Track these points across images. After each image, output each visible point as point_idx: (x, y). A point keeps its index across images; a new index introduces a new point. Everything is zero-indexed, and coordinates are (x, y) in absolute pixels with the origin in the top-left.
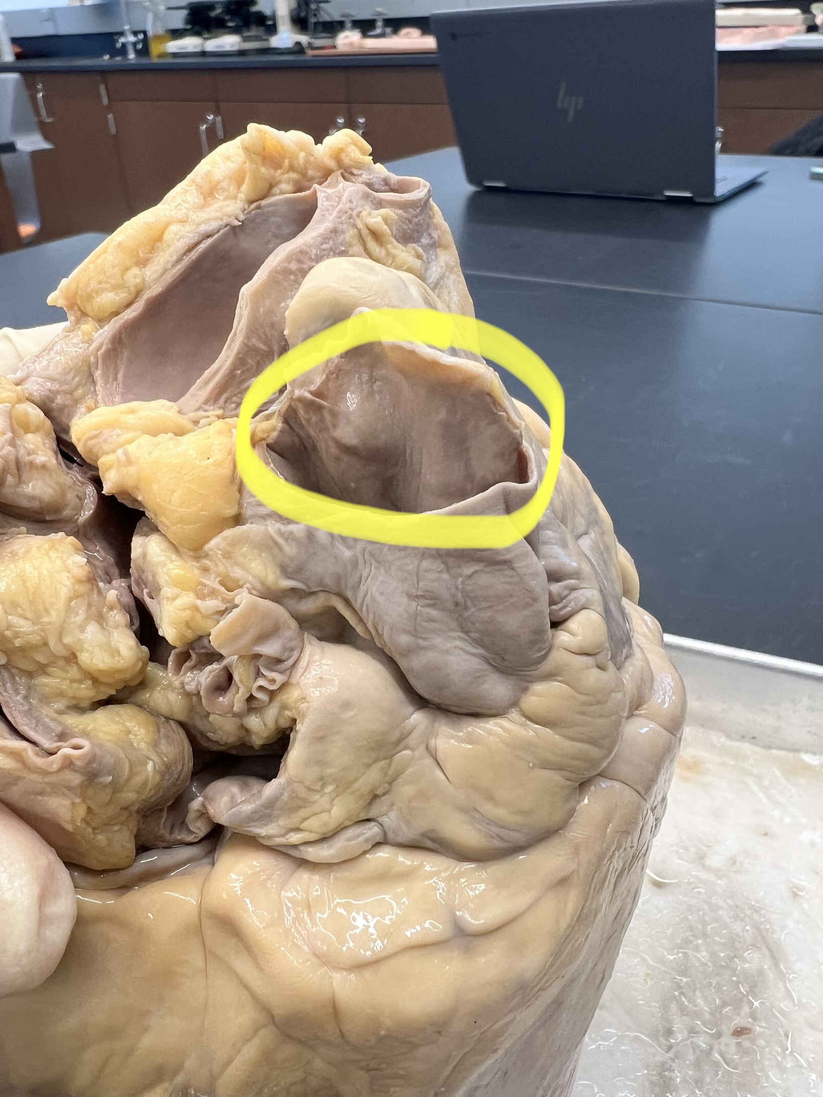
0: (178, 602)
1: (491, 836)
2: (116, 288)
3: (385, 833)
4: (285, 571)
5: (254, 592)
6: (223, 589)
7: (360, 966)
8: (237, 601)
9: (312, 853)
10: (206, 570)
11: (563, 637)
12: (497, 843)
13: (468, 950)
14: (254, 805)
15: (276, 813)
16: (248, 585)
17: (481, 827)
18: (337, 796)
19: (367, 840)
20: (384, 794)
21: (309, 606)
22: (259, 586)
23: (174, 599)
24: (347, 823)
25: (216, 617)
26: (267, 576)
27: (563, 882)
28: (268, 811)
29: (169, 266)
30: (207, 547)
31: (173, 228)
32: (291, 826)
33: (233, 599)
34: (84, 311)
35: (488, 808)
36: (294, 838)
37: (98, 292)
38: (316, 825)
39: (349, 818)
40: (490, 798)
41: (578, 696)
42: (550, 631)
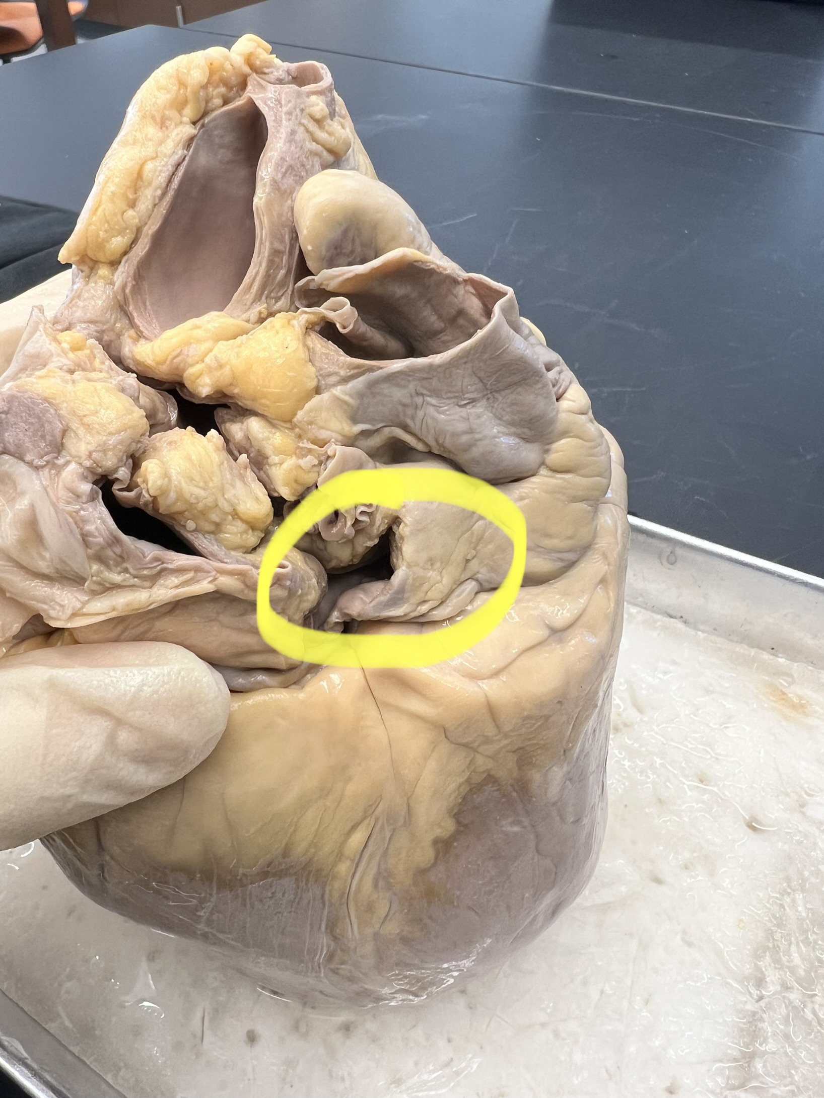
0: (285, 466)
1: (555, 561)
2: (121, 232)
3: (481, 584)
4: (354, 419)
5: (338, 443)
6: (316, 447)
7: (496, 673)
8: (330, 453)
9: (438, 614)
10: (300, 437)
11: (565, 404)
12: (559, 565)
13: (560, 641)
14: (388, 595)
15: (406, 595)
16: (333, 440)
17: (546, 557)
18: (443, 569)
19: (470, 592)
20: (473, 558)
21: (375, 441)
22: (340, 438)
23: (281, 464)
24: (454, 587)
25: (316, 469)
26: (343, 429)
27: (603, 581)
28: (400, 596)
29: (157, 201)
30: (295, 420)
31: (150, 166)
32: (418, 602)
33: (326, 452)
34: (96, 260)
35: (548, 543)
36: (424, 608)
37: (107, 240)
38: (435, 594)
39: (455, 583)
40: (547, 535)
41: (585, 443)
42: (557, 403)
